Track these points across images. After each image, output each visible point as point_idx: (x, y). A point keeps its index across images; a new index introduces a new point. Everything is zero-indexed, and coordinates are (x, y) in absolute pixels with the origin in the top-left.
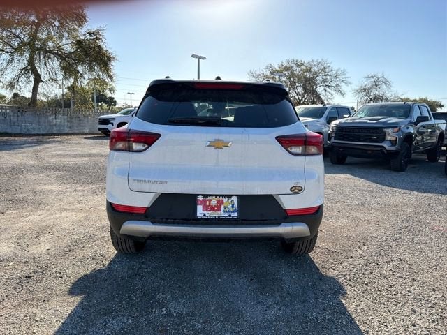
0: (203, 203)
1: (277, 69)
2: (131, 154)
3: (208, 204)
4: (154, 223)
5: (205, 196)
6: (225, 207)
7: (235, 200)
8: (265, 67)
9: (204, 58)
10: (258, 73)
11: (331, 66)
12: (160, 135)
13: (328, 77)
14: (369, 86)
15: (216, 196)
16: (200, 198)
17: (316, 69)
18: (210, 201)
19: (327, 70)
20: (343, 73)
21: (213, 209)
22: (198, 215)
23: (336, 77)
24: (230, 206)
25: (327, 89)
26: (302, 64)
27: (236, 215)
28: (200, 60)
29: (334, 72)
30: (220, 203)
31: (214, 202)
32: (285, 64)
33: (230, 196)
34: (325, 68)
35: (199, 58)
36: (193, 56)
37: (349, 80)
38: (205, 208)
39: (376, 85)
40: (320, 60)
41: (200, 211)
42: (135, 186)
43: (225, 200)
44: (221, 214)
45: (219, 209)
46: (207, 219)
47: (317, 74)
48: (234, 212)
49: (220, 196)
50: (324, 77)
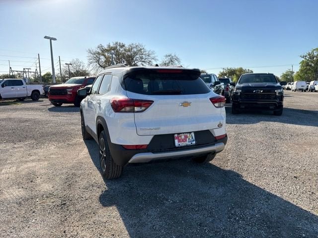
0: (178, 138)
1: (106, 48)
2: (135, 113)
3: (180, 138)
4: (153, 152)
5: (178, 134)
6: (189, 139)
7: (193, 134)
8: (97, 47)
9: (55, 39)
10: (94, 51)
11: (145, 48)
12: (153, 101)
13: (144, 56)
14: (168, 62)
15: (184, 133)
16: (176, 135)
17: (135, 50)
18: (181, 136)
19: (142, 51)
20: (153, 53)
21: (183, 141)
22: (176, 145)
23: (149, 56)
24: (191, 138)
25: (144, 64)
26: (124, 46)
27: (194, 142)
28: (52, 41)
29: (147, 52)
30: (186, 137)
31: (183, 137)
32: (112, 45)
33: (190, 133)
34: (141, 49)
35: (51, 39)
36: (46, 37)
37: (157, 58)
38: (179, 141)
39: (172, 61)
40: (137, 44)
41: (177, 143)
42: (141, 133)
43: (188, 135)
44: (188, 143)
45: (186, 141)
46: (181, 147)
47: (136, 53)
48: (193, 141)
49: (185, 133)
50: (141, 56)
